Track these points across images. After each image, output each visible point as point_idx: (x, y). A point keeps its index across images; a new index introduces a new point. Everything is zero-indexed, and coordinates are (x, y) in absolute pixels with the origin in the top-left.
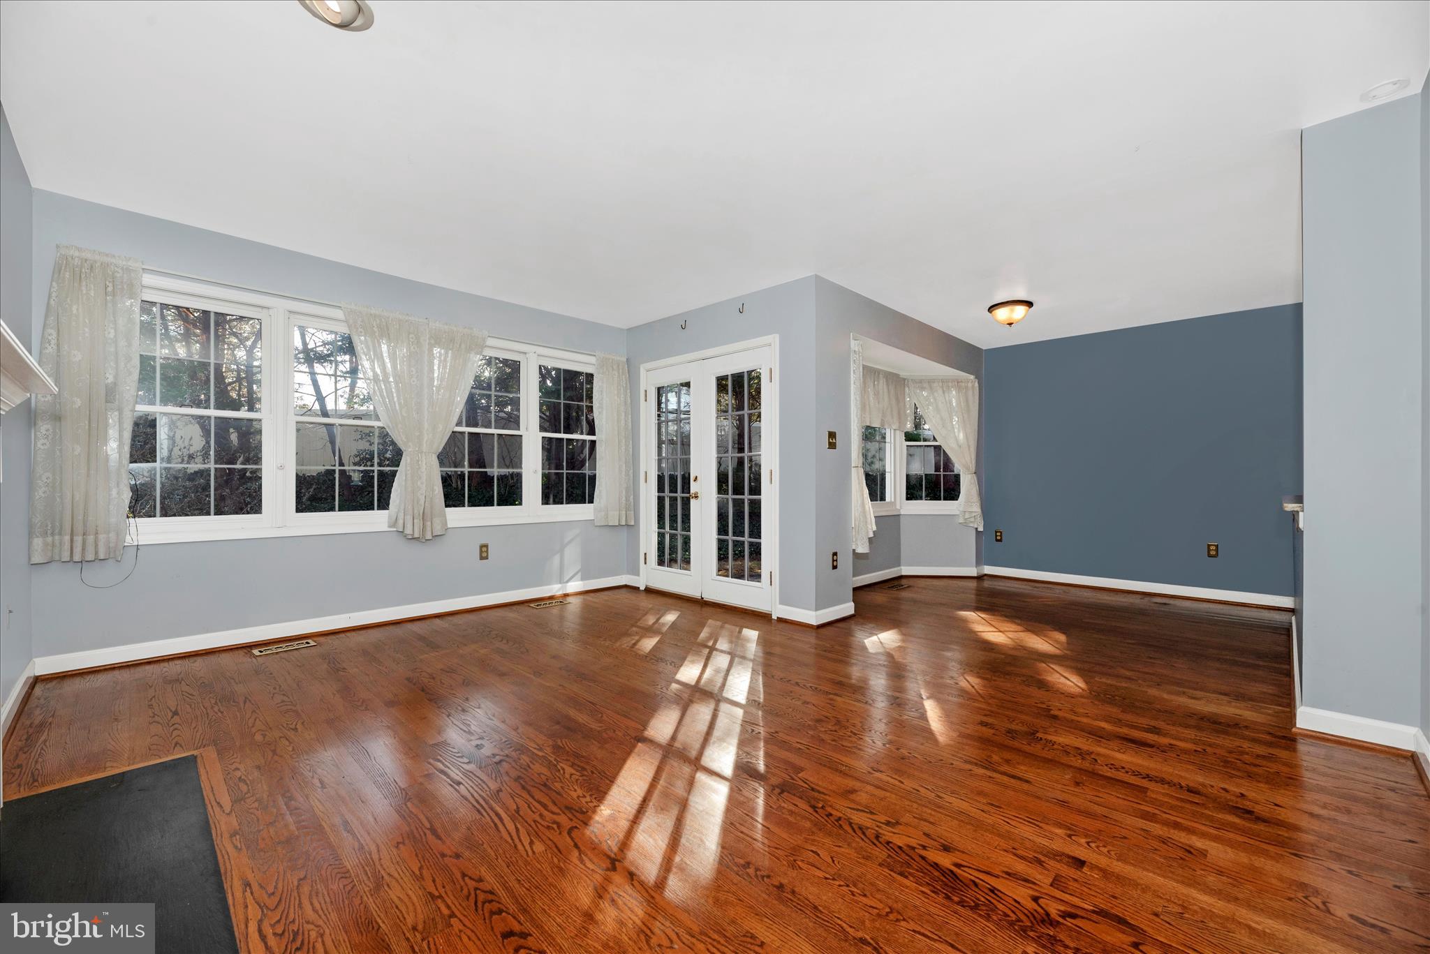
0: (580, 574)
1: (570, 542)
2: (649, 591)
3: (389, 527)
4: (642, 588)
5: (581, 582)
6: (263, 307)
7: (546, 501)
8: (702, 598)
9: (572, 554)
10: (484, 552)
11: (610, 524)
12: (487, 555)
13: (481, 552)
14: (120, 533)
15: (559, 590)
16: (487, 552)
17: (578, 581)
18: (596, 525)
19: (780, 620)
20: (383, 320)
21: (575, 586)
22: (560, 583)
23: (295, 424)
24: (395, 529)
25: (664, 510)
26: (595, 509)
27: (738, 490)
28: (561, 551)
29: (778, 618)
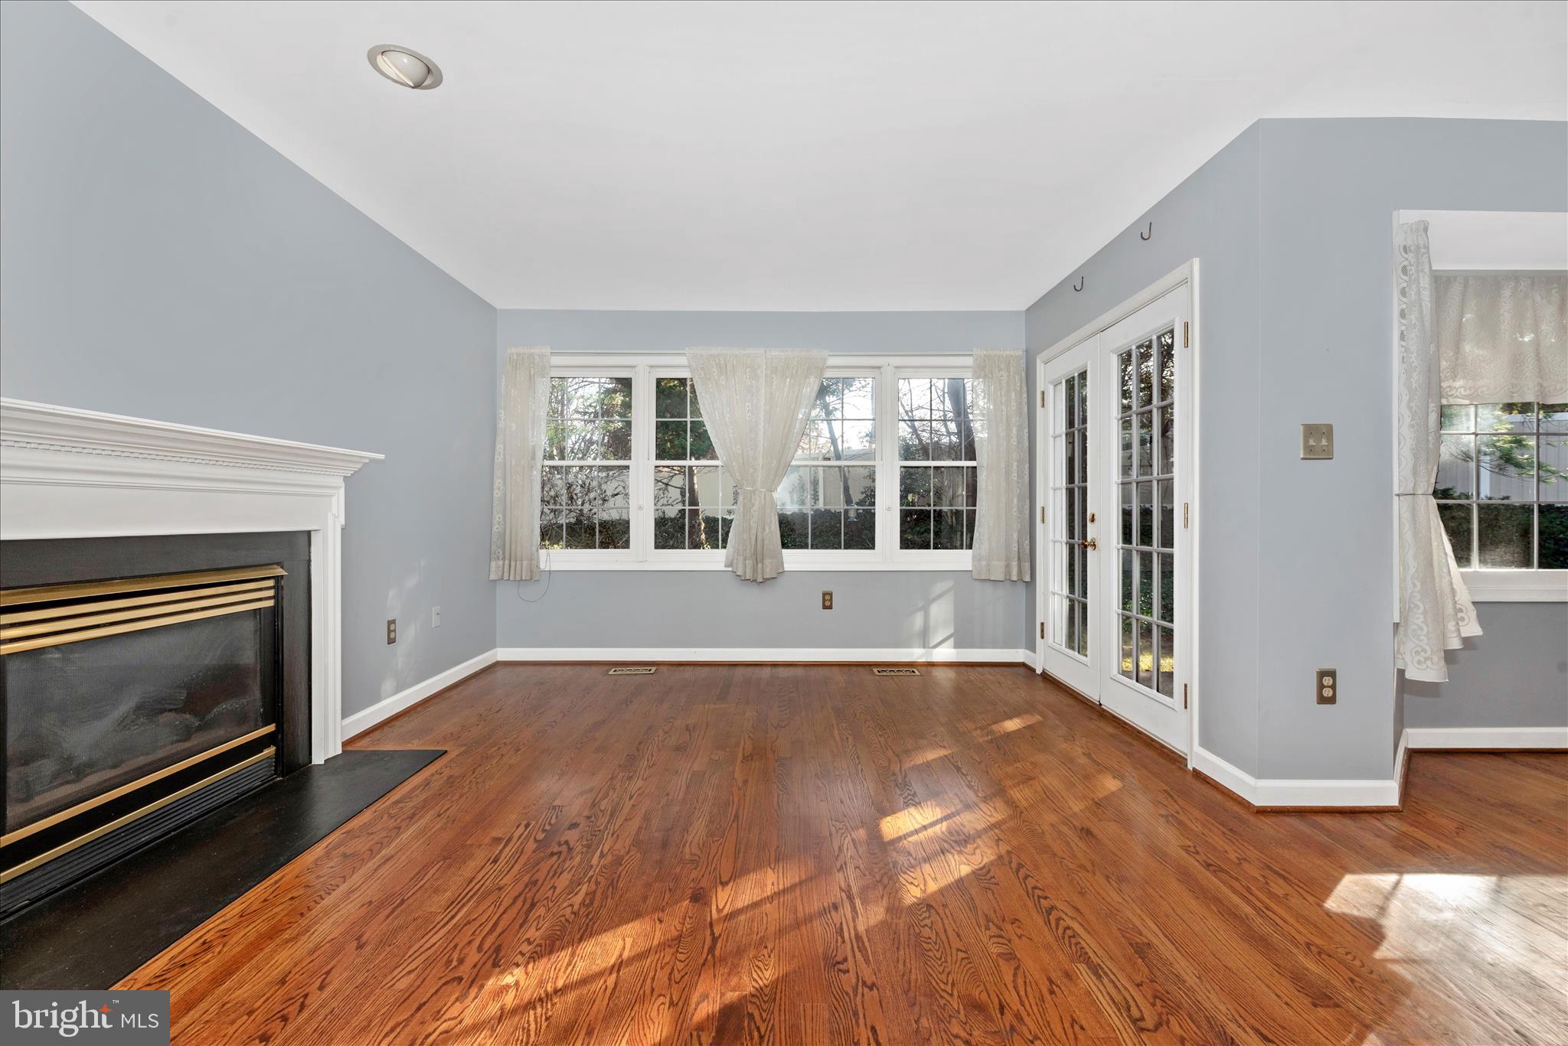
0: (952, 640)
1: (940, 596)
2: (1046, 677)
3: (725, 566)
4: (1039, 671)
5: (953, 650)
6: (632, 367)
7: (906, 544)
8: (1100, 705)
9: (941, 611)
10: (827, 602)
11: (992, 579)
12: (831, 604)
13: (824, 600)
14: (533, 561)
15: (922, 656)
16: (831, 600)
17: (949, 648)
18: (974, 577)
19: (1197, 774)
20: (721, 359)
21: (946, 653)
22: (924, 647)
23: (654, 468)
24: (730, 569)
25: (1074, 561)
26: (974, 557)
27: (1146, 536)
28: (926, 610)
29: (1194, 768)
